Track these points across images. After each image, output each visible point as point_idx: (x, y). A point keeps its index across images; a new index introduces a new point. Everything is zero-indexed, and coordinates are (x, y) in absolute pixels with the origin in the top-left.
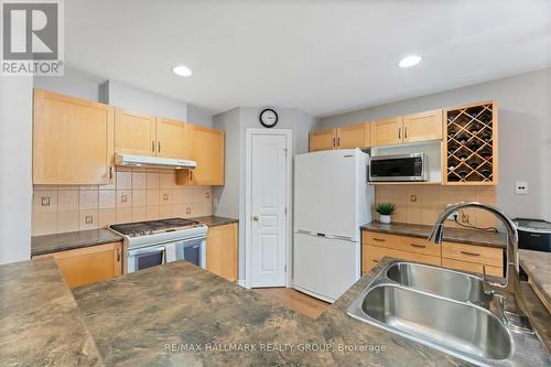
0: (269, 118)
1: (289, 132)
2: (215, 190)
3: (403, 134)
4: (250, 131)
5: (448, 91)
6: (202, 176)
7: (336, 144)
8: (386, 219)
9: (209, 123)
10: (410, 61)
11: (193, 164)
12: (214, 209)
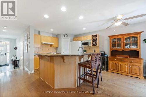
0: (66, 35)
1: (69, 38)
2: (57, 48)
3: (86, 38)
4: (62, 38)
5: (95, 31)
6: (55, 46)
7: (77, 40)
8: (85, 52)
9: (55, 36)
10: (84, 29)
11: (53, 43)
12: (57, 51)
